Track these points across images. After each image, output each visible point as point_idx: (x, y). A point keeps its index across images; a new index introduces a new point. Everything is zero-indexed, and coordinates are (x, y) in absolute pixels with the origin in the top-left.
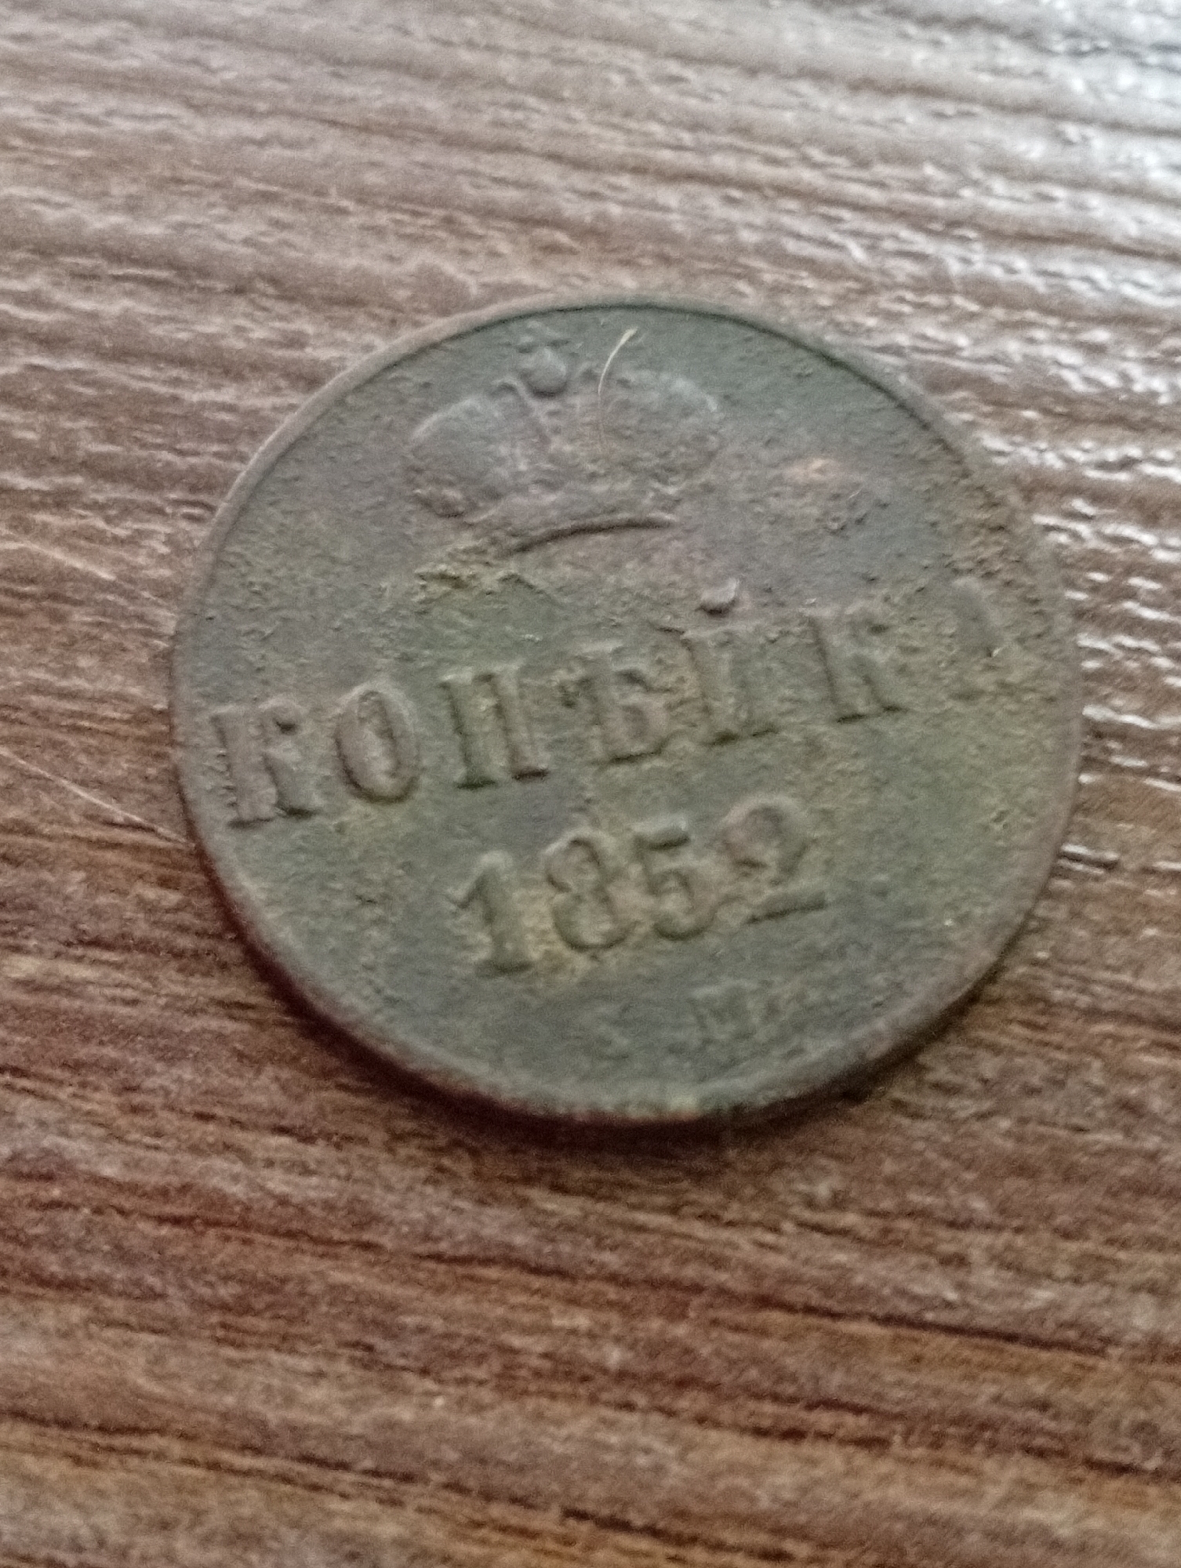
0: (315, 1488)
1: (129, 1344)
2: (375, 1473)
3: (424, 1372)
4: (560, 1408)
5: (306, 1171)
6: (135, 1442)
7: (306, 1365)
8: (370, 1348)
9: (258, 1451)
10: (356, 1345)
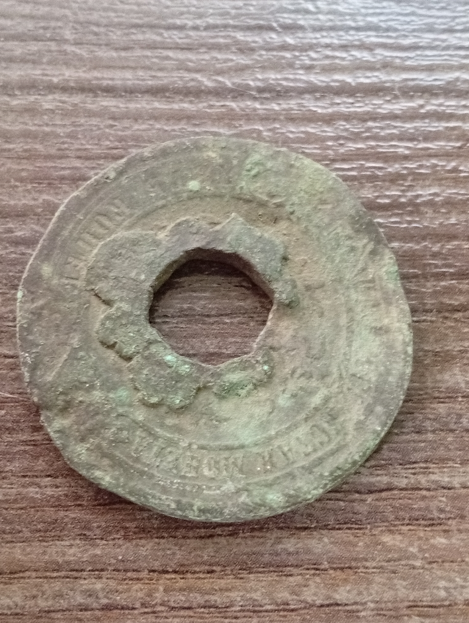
0: (76, 578)
1: (14, 547)
2: (92, 571)
3: (102, 539)
4: (143, 541)
5: (57, 487)
6: (21, 575)
7: (67, 543)
8: (85, 535)
9: (58, 571)
10: (80, 535)
